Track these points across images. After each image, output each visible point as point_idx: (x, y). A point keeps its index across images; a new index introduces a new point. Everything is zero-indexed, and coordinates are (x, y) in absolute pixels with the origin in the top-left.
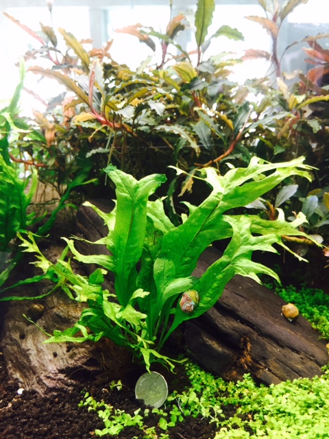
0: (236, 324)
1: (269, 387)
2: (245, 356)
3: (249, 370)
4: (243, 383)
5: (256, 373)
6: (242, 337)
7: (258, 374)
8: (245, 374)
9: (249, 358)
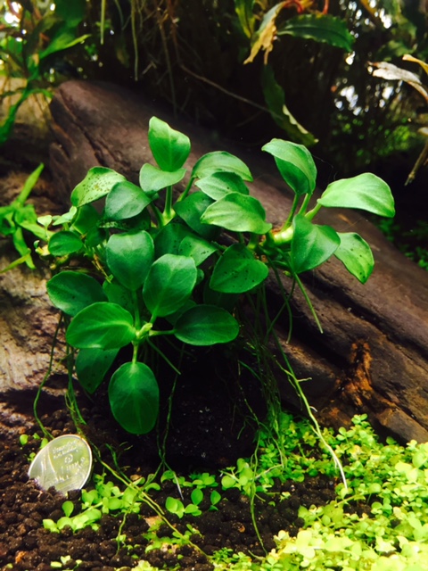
0: (344, 316)
1: (405, 446)
2: (358, 380)
3: (365, 408)
4: (350, 434)
5: (379, 416)
6: (354, 341)
7: (384, 417)
8: (356, 416)
9: (366, 384)
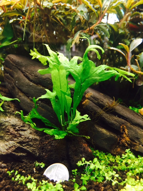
0: (116, 118)
2: (125, 138)
3: (129, 147)
5: (134, 148)
6: (121, 125)
8: (126, 150)
9: (127, 139)
